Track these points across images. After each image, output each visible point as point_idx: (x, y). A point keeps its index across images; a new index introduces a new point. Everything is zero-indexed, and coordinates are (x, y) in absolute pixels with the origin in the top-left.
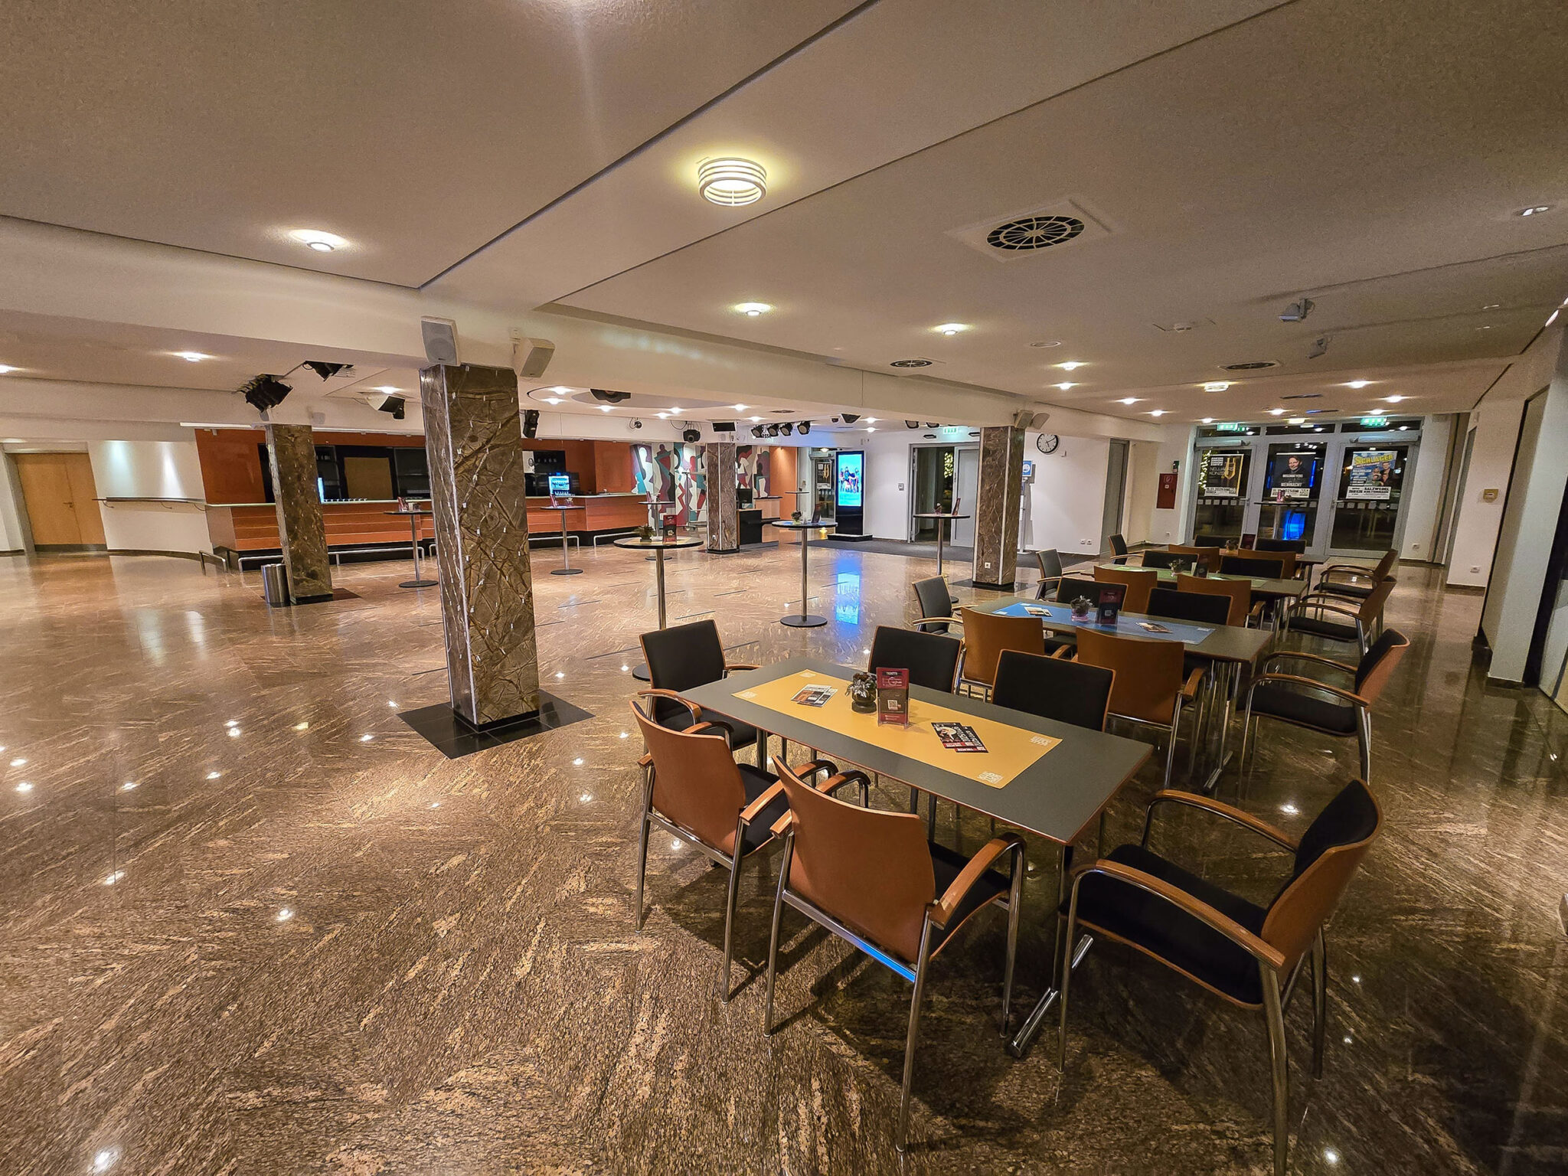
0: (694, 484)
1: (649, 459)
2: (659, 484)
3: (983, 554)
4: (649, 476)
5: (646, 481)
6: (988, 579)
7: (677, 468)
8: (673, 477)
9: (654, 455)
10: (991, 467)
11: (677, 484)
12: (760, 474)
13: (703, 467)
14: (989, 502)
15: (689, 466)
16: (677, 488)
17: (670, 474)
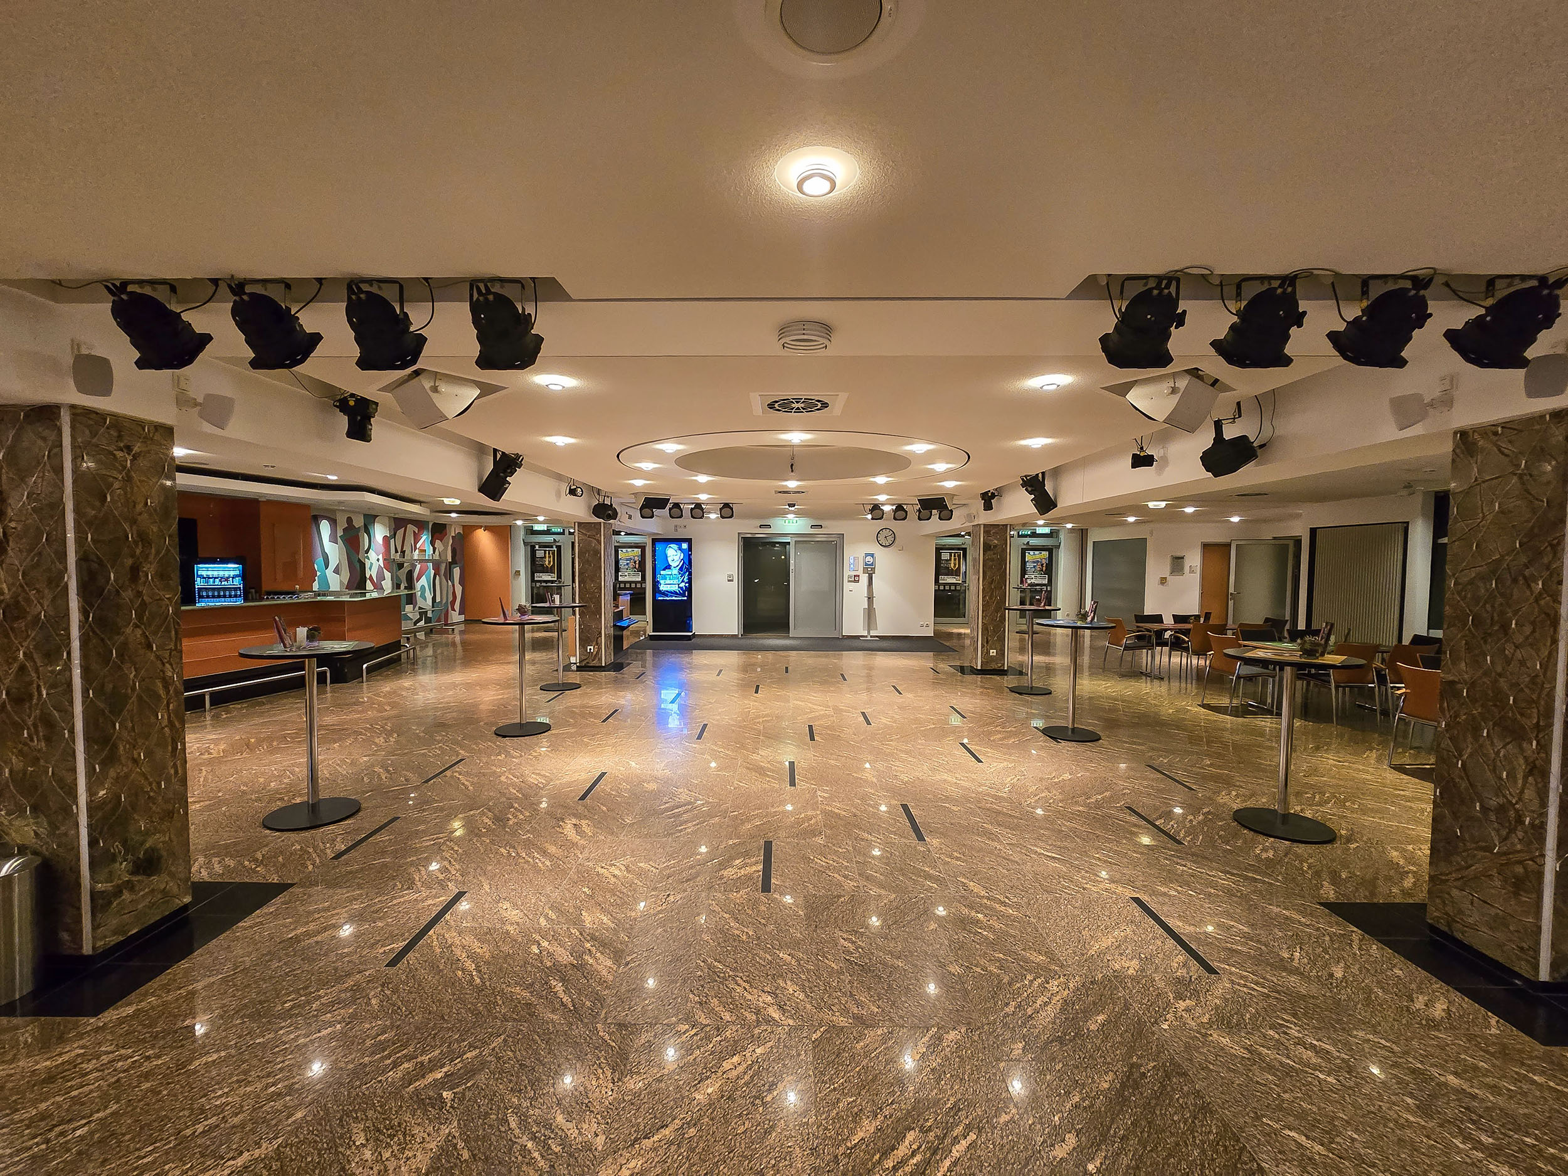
0: (388, 575)
1: (334, 540)
2: (346, 575)
3: (987, 642)
4: (333, 565)
5: (329, 572)
6: (994, 666)
7: (367, 552)
8: (363, 565)
9: (340, 533)
10: (992, 560)
11: (368, 576)
12: (454, 562)
13: (396, 551)
14: (992, 594)
15: (382, 549)
16: (368, 581)
17: (360, 561)
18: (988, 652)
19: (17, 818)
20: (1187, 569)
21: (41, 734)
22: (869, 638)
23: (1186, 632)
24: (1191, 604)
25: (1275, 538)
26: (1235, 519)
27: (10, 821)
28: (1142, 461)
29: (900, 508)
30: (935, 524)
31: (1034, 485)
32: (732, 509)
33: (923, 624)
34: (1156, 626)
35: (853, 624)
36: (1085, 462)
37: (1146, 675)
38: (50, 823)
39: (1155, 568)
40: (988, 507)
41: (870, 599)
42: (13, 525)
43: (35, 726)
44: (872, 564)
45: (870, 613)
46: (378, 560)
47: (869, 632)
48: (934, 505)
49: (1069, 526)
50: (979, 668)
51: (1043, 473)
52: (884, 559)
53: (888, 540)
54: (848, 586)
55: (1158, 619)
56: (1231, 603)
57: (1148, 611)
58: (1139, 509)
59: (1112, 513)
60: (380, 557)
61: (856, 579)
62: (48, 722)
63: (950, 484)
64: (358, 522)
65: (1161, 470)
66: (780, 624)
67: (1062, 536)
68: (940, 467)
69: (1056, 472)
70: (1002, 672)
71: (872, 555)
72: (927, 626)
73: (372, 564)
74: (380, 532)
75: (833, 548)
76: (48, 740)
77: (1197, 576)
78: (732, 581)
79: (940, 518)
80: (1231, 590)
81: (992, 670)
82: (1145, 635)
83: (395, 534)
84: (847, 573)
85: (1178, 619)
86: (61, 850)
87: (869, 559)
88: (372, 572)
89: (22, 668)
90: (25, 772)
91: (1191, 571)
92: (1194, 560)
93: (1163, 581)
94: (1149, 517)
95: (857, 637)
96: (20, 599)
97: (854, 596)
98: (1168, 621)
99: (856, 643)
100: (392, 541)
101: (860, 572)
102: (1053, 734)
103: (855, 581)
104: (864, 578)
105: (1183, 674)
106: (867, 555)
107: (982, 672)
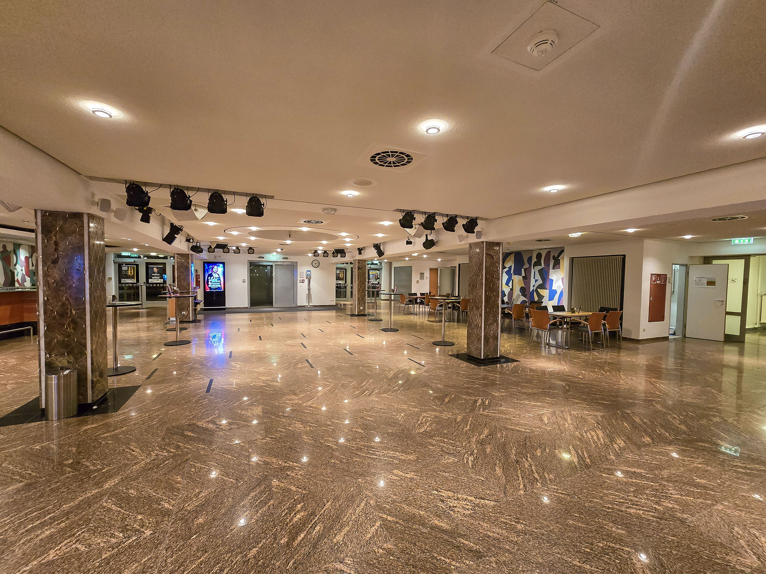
15: (24, 264)
16: (16, 283)
17: (11, 270)
18: (360, 308)
19: (60, 357)
20: (425, 278)
21: (71, 327)
22: (309, 306)
23: (424, 298)
24: (426, 290)
25: (451, 267)
26: (439, 260)
27: (56, 359)
28: (409, 243)
29: (325, 252)
30: (339, 259)
31: (377, 247)
32: (253, 250)
33: (332, 300)
34: (415, 297)
35: (302, 301)
36: (393, 241)
37: (412, 314)
38: (75, 358)
39: (415, 277)
40: (360, 253)
41: (309, 290)
42: (61, 253)
43: (69, 324)
44: (310, 275)
45: (309, 296)
46: (22, 270)
47: (309, 304)
48: (340, 252)
49: (386, 261)
50: (357, 314)
51: (380, 243)
52: (315, 273)
53: (316, 265)
54: (299, 284)
55: (416, 294)
56: (439, 289)
57: (413, 292)
58: (410, 256)
59: (401, 257)
60: (23, 268)
61: (303, 281)
62: (74, 322)
63: (348, 245)
64: (10, 248)
65: (414, 246)
66: (269, 302)
67: (383, 264)
68: (348, 240)
69: (384, 243)
70: (365, 315)
71: (310, 271)
72: (333, 301)
73: (18, 273)
74: (23, 254)
75: (293, 267)
76: (74, 329)
77: (428, 280)
78: (245, 282)
79: (341, 257)
80: (439, 285)
81: (361, 315)
82: (411, 300)
83: (32, 255)
84: (299, 279)
85: (422, 294)
86: (79, 367)
87: (308, 273)
88: (18, 277)
89: (64, 304)
90: (64, 340)
91: (427, 279)
92: (427, 274)
93: (418, 282)
94: (412, 258)
95: (304, 306)
96: (63, 279)
97: (302, 288)
98: (419, 295)
99: (304, 308)
100: (30, 259)
101: (305, 278)
102: (385, 330)
103: (302, 282)
104: (306, 281)
105: (424, 313)
106: (308, 271)
107: (358, 315)
